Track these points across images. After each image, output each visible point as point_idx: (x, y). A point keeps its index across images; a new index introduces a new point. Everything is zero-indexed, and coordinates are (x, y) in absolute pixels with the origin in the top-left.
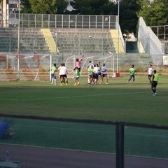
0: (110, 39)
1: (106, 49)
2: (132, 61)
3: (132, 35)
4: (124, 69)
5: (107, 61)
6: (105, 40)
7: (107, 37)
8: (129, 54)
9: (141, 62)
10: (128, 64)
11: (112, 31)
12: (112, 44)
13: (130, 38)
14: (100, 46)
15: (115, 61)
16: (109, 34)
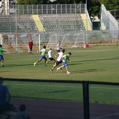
0: (81, 21)
1: (79, 28)
2: (97, 36)
3: (96, 18)
4: (92, 42)
5: (79, 37)
6: (77, 22)
7: (79, 19)
8: (95, 31)
9: (104, 36)
10: (94, 38)
11: (82, 15)
12: (82, 24)
13: (95, 19)
14: (74, 26)
15: (85, 36)
16: (81, 17)
